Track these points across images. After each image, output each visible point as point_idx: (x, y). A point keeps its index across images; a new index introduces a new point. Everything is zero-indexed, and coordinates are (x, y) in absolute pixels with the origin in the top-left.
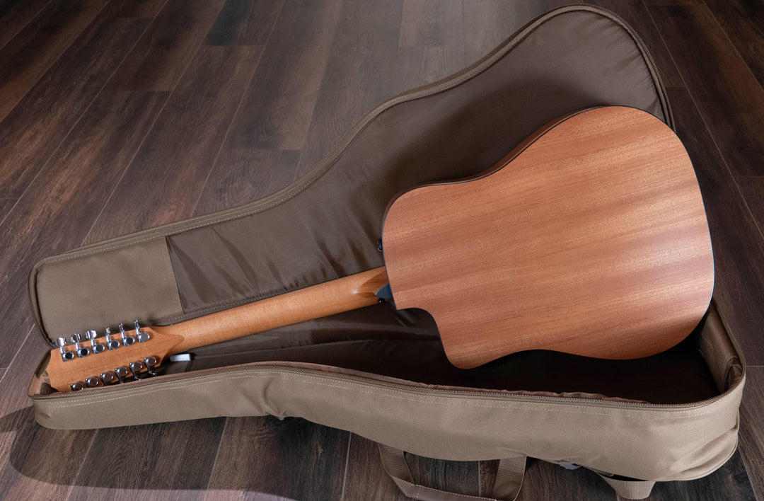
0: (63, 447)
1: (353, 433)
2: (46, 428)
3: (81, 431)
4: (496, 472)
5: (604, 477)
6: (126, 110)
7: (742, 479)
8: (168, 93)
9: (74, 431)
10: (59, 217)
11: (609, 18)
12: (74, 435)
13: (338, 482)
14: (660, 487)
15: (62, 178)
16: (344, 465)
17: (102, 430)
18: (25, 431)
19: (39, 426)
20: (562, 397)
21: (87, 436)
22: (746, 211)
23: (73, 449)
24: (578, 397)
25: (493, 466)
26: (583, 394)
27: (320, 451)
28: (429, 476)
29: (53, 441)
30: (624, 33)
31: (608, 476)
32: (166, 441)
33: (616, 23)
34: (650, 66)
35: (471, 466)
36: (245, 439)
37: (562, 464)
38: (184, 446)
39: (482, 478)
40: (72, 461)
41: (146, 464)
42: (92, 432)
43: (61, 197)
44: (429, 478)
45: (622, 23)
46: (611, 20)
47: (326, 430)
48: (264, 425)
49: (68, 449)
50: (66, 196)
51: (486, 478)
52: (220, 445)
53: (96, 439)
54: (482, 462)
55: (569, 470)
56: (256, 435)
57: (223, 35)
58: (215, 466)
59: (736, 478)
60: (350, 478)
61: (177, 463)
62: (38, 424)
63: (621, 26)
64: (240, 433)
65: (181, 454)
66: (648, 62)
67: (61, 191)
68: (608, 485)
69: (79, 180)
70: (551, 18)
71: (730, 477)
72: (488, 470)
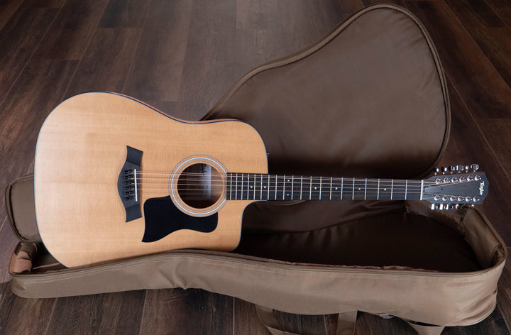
0: (34, 311)
1: (236, 298)
2: (20, 298)
3: (45, 299)
4: (337, 322)
5: (411, 324)
6: (49, 74)
7: (501, 323)
8: (77, 61)
9: (40, 299)
10: (10, 150)
11: (403, 13)
12: (41, 302)
13: (229, 330)
14: (447, 329)
15: (9, 122)
16: (232, 319)
17: (60, 299)
18: (5, 300)
19: (15, 296)
20: (383, 269)
21: (50, 303)
22: (485, 142)
23: (41, 312)
24: (394, 269)
25: (334, 317)
26: (398, 267)
27: (215, 310)
28: (291, 325)
29: (26, 307)
30: (413, 23)
31: (413, 322)
32: (106, 305)
33: (408, 17)
34: (431, 46)
35: (319, 318)
36: (161, 302)
37: (381, 315)
38: (119, 308)
39: (327, 326)
40: (41, 320)
41: (94, 321)
42: (52, 300)
43: (10, 135)
44: (291, 327)
45: (411, 16)
46: (405, 14)
47: (218, 296)
48: (173, 293)
49: (37, 313)
50: (14, 135)
51: (330, 325)
52: (144, 307)
53: (57, 304)
54: (326, 315)
55: (385, 319)
56: (169, 300)
57: (112, 20)
58: (143, 321)
59: (497, 322)
60: (237, 327)
61: (116, 320)
62: (14, 294)
63: (412, 18)
64: (158, 299)
65: (118, 314)
66: (429, 43)
67: (10, 131)
68: (413, 329)
69: (22, 123)
70: (365, 13)
71: (493, 322)
72: (331, 320)
